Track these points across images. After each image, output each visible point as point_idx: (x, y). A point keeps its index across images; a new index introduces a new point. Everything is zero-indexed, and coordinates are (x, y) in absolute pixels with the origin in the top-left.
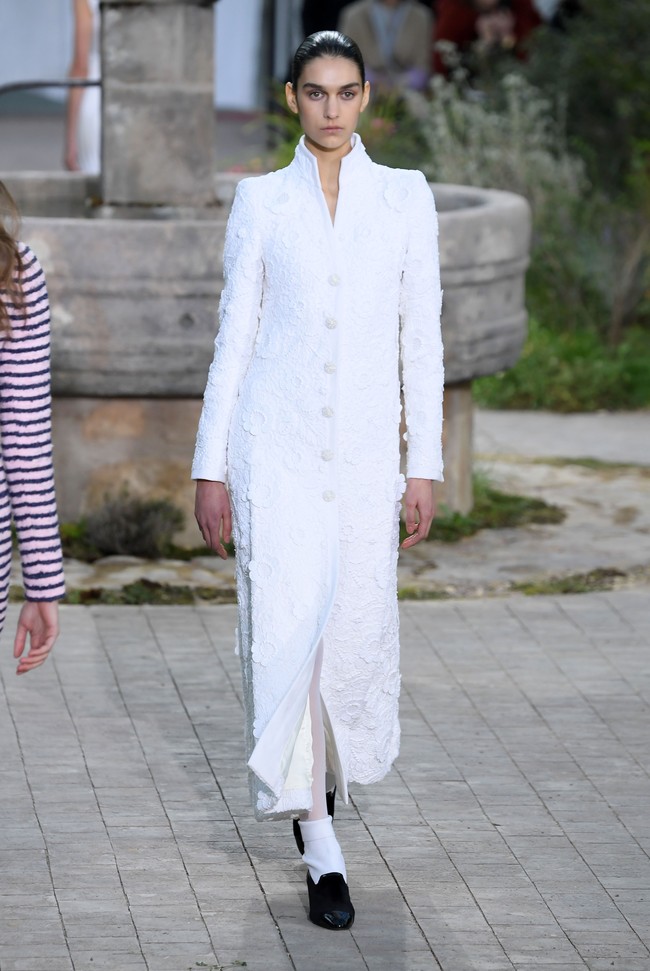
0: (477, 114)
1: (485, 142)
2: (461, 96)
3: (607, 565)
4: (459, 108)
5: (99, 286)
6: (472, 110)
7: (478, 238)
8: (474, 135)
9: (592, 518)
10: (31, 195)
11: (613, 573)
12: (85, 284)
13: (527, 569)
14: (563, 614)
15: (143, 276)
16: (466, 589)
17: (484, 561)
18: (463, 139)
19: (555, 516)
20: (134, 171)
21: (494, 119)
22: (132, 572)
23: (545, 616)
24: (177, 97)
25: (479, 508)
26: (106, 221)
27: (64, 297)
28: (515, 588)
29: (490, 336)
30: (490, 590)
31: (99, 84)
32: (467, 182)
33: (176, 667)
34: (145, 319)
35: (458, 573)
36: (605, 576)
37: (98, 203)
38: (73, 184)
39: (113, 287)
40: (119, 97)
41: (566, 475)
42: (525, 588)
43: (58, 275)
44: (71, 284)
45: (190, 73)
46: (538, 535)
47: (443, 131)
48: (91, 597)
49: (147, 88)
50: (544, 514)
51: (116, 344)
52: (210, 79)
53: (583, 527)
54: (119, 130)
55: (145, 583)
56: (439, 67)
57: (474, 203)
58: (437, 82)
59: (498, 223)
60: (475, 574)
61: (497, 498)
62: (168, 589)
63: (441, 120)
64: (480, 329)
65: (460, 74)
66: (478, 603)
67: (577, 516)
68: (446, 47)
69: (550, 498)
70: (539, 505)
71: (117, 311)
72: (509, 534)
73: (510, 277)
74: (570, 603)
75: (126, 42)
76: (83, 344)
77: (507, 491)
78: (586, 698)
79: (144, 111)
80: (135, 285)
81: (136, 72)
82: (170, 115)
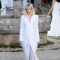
0: (46, 9)
1: (47, 11)
2: (45, 7)
3: (58, 47)
4: (44, 8)
5: (14, 24)
6: (46, 8)
7: (46, 19)
8: (46, 11)
9: (57, 43)
10: (8, 17)
11: (59, 48)
12: (13, 24)
13: (52, 48)
14: (55, 52)
15: (18, 24)
16: (46, 50)
17: (48, 47)
18: (45, 11)
19: (54, 43)
20: (17, 15)
21: (48, 9)
22: (17, 49)
23: (53, 52)
24: (20, 8)
25: (47, 43)
26: (14, 19)
27: (11, 25)
28: (51, 49)
29: (48, 28)
30: (48, 50)
31: (13, 7)
32: (45, 15)
33: (21, 57)
34: (18, 27)
35: (45, 48)
36: (58, 48)
37: (14, 17)
38: (11, 16)
39: (15, 24)
40: (15, 8)
41: (55, 40)
42: (51, 50)
43: (10, 24)
44: (11, 24)
45: (21, 6)
46: (52, 45)
47: (43, 10)
48: (14, 51)
49: (18, 7)
50: (53, 43)
51: (15, 29)
52: (23, 6)
53: (56, 44)
54: (15, 11)
55: (18, 50)
56: (43, 5)
57: (46, 16)
58: (43, 6)
59: (48, 18)
60: (47, 48)
61: (49, 42)
62: (20, 50)
63: (43, 9)
64: (47, 27)
65: (45, 5)
66: (47, 51)
67: (56, 43)
68: (43, 3)
69: (53, 42)
70: (52, 42)
71: (16, 27)
72: (50, 45)
73: (49, 23)
74: (55, 51)
75: (16, 3)
76: (13, 30)
77: (50, 41)
78: (57, 59)
79: (17, 9)
80: (17, 24)
81: (17, 6)
82: (20, 10)
